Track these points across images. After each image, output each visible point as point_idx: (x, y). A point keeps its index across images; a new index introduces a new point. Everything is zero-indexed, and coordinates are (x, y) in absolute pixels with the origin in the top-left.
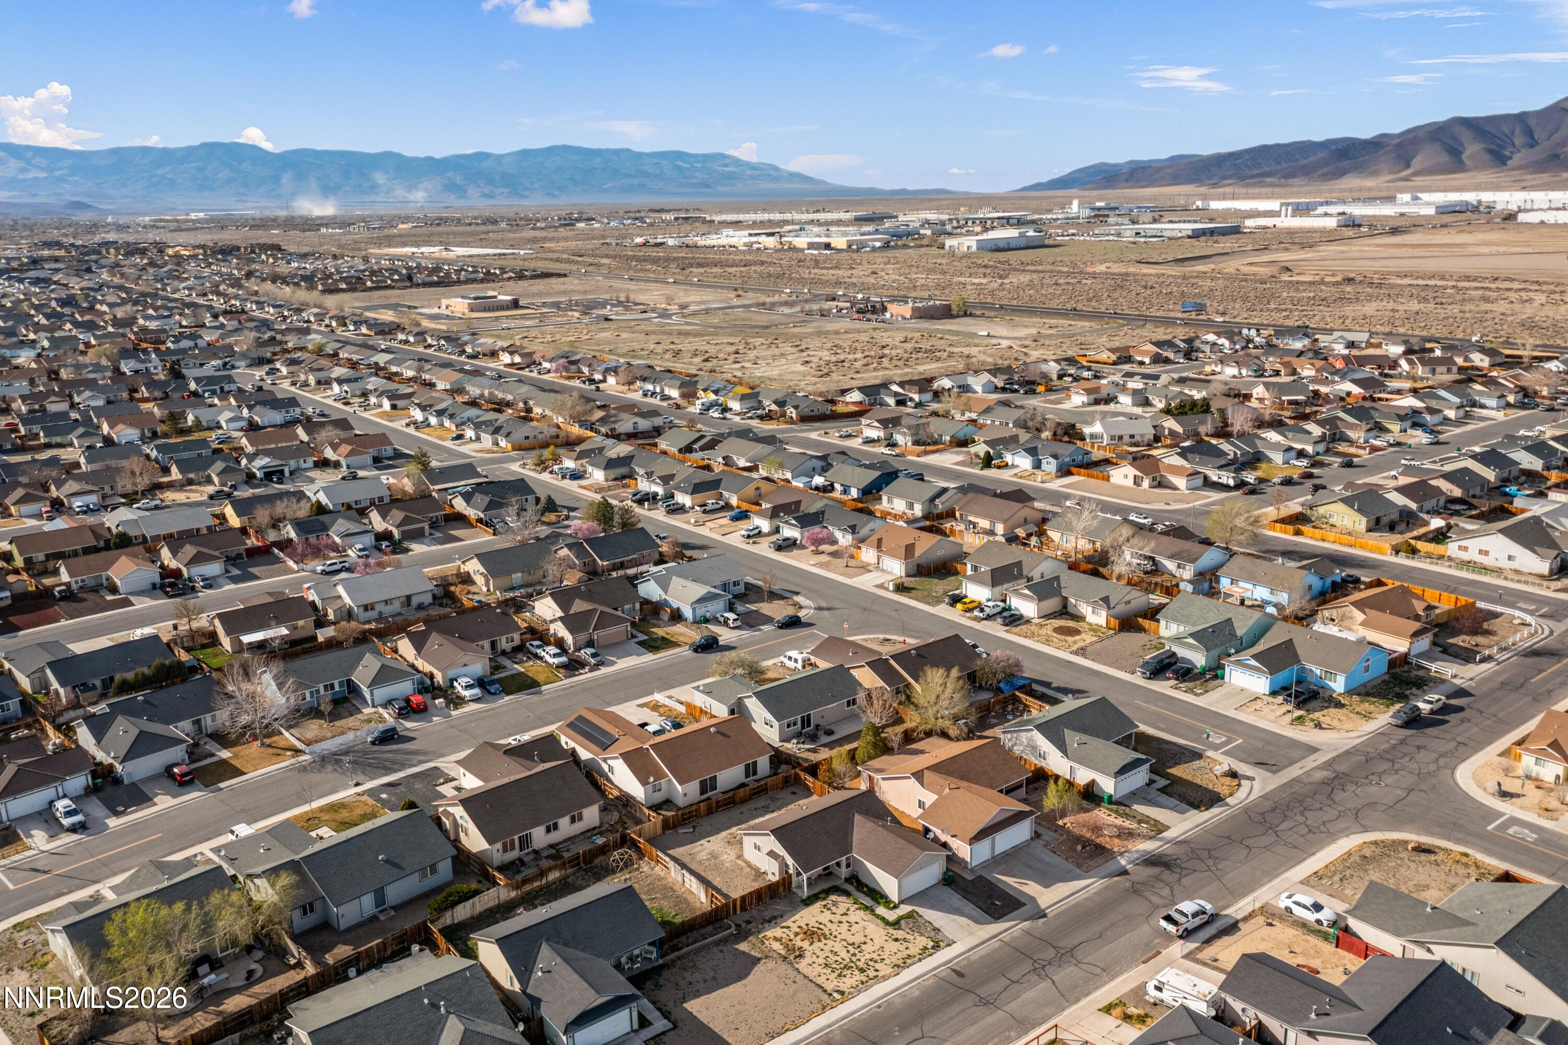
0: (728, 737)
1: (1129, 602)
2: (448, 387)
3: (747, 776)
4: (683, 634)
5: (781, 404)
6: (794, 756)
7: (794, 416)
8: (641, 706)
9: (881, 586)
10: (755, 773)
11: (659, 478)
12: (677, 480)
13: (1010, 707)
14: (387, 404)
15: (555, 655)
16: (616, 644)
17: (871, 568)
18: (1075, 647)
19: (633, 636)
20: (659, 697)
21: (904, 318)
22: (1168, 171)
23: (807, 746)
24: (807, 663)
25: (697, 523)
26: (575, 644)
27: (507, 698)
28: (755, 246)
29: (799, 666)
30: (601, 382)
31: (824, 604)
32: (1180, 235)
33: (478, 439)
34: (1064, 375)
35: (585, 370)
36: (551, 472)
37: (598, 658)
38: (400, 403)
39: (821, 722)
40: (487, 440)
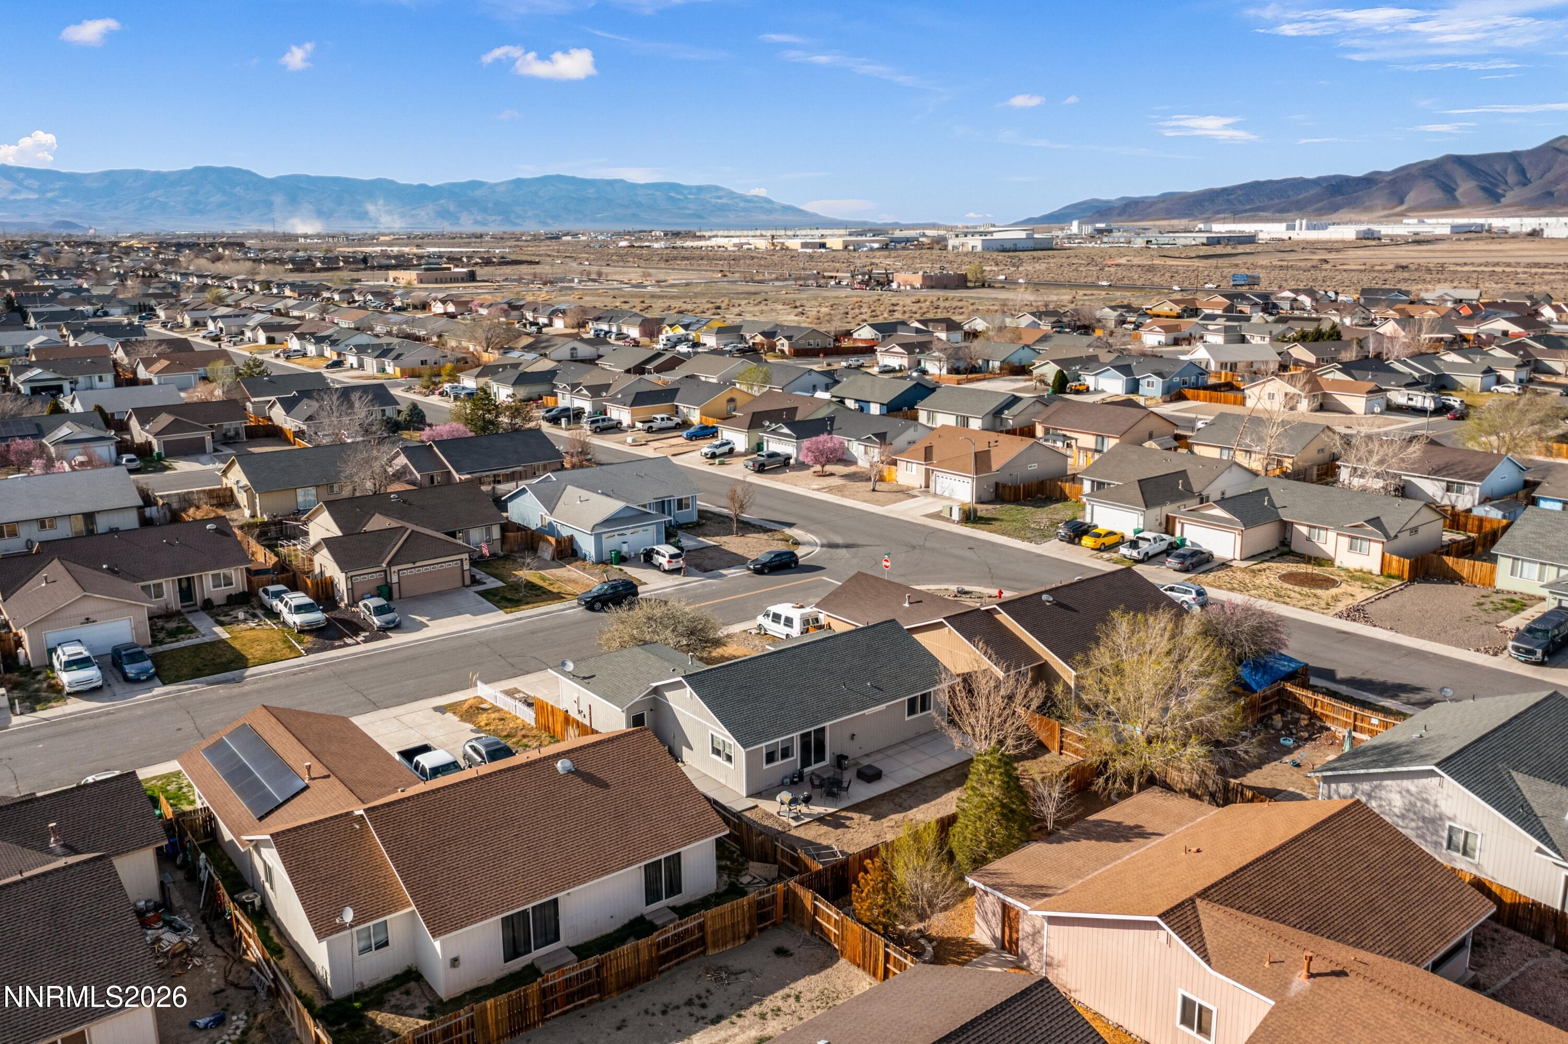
0: (604, 785)
1: (1414, 530)
2: (352, 326)
3: (652, 895)
4: (574, 581)
5: (770, 335)
6: (782, 835)
7: (786, 349)
8: (441, 709)
9: (937, 516)
10: (675, 887)
11: (587, 388)
12: (612, 391)
13: (1278, 720)
14: (262, 337)
15: (299, 609)
16: (439, 594)
17: (915, 492)
18: (1341, 607)
19: (475, 581)
20: (488, 692)
21: (913, 287)
22: (1161, 205)
23: (818, 810)
24: (810, 623)
25: (636, 444)
26: (351, 591)
27: (159, 690)
28: (745, 247)
29: (795, 631)
30: (546, 325)
31: (839, 540)
32: (1193, 243)
33: (361, 366)
34: (1124, 322)
35: (529, 316)
36: (441, 394)
37: (389, 616)
38: (278, 336)
39: (852, 750)
40: (371, 365)
